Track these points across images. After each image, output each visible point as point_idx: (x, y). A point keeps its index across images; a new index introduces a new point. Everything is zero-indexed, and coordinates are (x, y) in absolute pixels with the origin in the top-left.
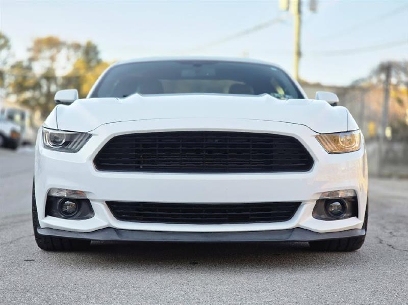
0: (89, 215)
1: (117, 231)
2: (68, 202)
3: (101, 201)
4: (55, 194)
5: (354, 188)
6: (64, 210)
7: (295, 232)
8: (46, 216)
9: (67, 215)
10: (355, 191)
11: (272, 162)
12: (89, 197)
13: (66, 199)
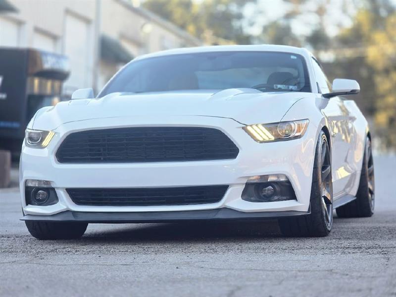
0: (55, 201)
1: (74, 213)
2: (40, 191)
3: (62, 188)
4: (30, 185)
5: (284, 173)
6: (37, 198)
7: (221, 212)
8: (27, 205)
9: (41, 203)
10: (286, 176)
12: (53, 186)
13: (38, 189)
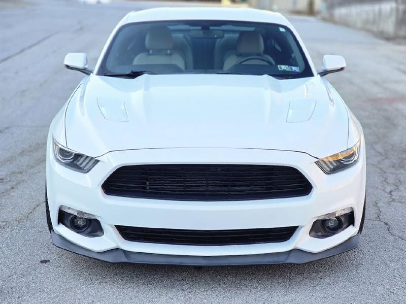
0: (99, 233)
1: (125, 252)
3: (110, 225)
4: (66, 210)
5: (351, 206)
7: (292, 254)
8: (58, 224)
10: (352, 208)
11: (272, 189)
13: (76, 217)
